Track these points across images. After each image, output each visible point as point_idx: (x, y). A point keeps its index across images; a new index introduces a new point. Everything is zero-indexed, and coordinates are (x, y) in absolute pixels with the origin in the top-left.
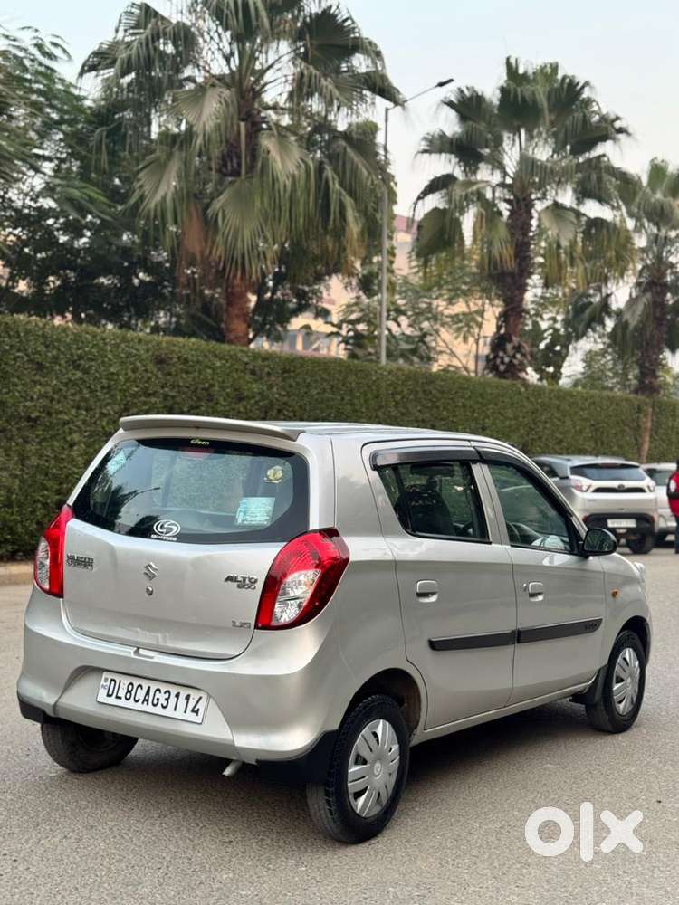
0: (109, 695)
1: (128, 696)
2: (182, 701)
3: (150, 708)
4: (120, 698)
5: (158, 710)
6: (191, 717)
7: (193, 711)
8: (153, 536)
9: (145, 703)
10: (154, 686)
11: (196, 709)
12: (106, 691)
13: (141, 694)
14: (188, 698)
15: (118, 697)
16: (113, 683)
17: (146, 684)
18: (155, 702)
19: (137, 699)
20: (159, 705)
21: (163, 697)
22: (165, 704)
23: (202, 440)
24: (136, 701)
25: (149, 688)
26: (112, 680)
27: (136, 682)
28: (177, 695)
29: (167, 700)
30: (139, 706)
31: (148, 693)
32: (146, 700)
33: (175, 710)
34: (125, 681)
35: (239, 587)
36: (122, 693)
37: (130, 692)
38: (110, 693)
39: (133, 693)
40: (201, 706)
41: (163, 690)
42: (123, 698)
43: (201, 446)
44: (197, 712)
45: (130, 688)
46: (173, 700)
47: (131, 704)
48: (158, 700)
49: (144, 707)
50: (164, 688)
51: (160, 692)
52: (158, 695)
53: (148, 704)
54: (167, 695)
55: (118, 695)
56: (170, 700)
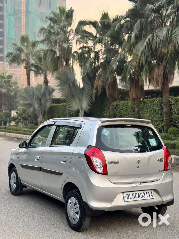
0: (128, 199)
1: (134, 197)
2: (148, 194)
3: (141, 199)
4: (132, 198)
5: (143, 198)
7: (151, 196)
8: (133, 152)
9: (139, 198)
10: (140, 192)
12: (127, 198)
13: (137, 196)
14: (149, 193)
15: (131, 199)
16: (128, 195)
17: (137, 192)
18: (142, 197)
19: (136, 197)
20: (143, 197)
21: (143, 195)
23: (129, 125)
24: (137, 198)
25: (139, 193)
26: (127, 194)
27: (134, 193)
28: (146, 193)
29: (144, 195)
30: (138, 199)
31: (139, 195)
32: (139, 197)
33: (147, 197)
34: (131, 193)
35: (160, 162)
36: (132, 197)
37: (134, 196)
38: (128, 198)
39: (135, 196)
40: (152, 194)
42: (133, 198)
43: (129, 126)
45: (133, 195)
46: (146, 195)
47: (135, 199)
48: (142, 196)
49: (139, 199)
50: (142, 192)
51: (142, 193)
52: (142, 195)
53: (140, 198)
54: (144, 194)
55: (131, 198)
56: (145, 195)
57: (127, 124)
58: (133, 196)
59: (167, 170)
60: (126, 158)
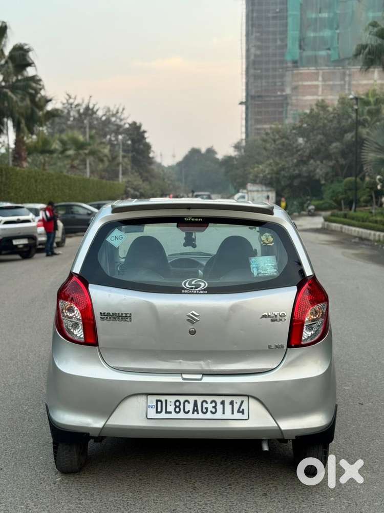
0: (157, 412)
1: (177, 410)
2: (228, 407)
3: (201, 416)
4: (170, 413)
5: (209, 415)
6: (240, 416)
7: (239, 411)
8: (183, 291)
9: (195, 413)
10: (200, 399)
11: (241, 410)
12: (155, 409)
13: (189, 407)
14: (232, 403)
15: (166, 412)
16: (159, 403)
17: (192, 399)
18: (204, 411)
19: (186, 411)
20: (209, 412)
21: (210, 407)
22: (214, 410)
23: (195, 218)
24: (187, 413)
25: (196, 402)
26: (157, 401)
27: (182, 399)
28: (223, 403)
29: (215, 407)
30: (190, 415)
31: (196, 405)
32: (195, 410)
33: (224, 413)
34: (172, 399)
35: (272, 320)
36: (171, 408)
37: (179, 407)
38: (159, 410)
39: (182, 407)
40: (244, 406)
41: (209, 401)
42: (173, 412)
43: (195, 222)
44: (243, 412)
45: (177, 404)
46: (220, 407)
47: (182, 415)
48: (207, 409)
49: (195, 416)
50: (209, 399)
51: (207, 403)
52: (205, 405)
53: (198, 413)
54: (214, 404)
55: (168, 411)
56: (217, 407)
57: (188, 217)
58: (176, 407)
59: (299, 345)
60: (152, 307)
